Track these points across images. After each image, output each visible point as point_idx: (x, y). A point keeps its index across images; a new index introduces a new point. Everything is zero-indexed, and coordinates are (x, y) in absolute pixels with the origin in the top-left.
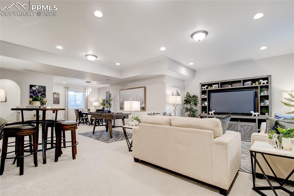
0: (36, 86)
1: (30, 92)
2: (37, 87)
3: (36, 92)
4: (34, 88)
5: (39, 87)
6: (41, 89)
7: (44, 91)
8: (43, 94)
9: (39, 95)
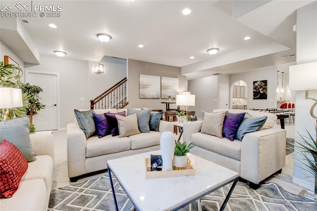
0: (258, 81)
1: (254, 88)
2: (259, 83)
3: (258, 88)
4: (256, 84)
5: (261, 82)
6: (262, 84)
7: (265, 86)
8: (264, 88)
9: (261, 90)
